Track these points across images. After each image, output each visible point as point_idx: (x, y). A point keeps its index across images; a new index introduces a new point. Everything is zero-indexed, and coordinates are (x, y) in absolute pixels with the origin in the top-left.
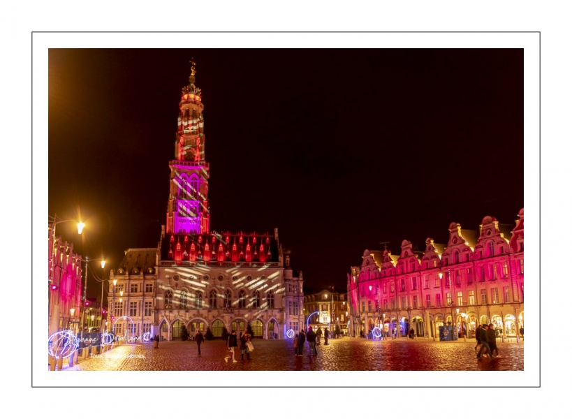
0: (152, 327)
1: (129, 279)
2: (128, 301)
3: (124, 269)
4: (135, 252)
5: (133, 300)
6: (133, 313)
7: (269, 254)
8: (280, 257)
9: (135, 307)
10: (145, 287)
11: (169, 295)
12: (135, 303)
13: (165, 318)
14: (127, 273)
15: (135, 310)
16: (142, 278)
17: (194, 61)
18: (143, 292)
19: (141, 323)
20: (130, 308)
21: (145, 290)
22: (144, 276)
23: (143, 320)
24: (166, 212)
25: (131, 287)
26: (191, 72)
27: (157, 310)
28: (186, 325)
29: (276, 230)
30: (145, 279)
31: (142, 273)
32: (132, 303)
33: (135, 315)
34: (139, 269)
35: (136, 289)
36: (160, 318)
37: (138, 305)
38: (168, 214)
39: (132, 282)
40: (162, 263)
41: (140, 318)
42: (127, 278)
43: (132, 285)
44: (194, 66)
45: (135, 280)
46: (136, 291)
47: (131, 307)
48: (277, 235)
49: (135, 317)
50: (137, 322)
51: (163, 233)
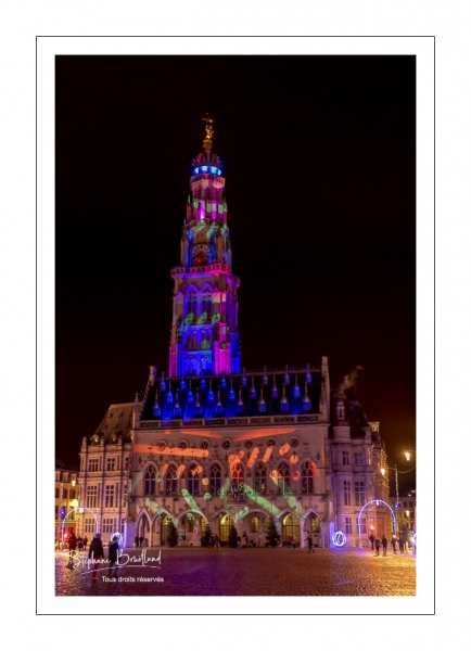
1: (105, 451)
3: (100, 435)
4: (117, 409)
5: (109, 482)
6: (109, 500)
7: (307, 400)
9: (112, 492)
10: (125, 462)
11: (150, 475)
12: (112, 487)
13: (144, 510)
14: (102, 442)
15: (112, 498)
16: (120, 448)
17: (210, 117)
18: (122, 469)
19: (118, 517)
20: (105, 495)
21: (124, 466)
22: (123, 445)
23: (120, 513)
25: (107, 463)
26: (206, 133)
27: (133, 498)
28: (176, 522)
29: (325, 359)
30: (123, 450)
31: (120, 441)
32: (108, 487)
33: (111, 506)
34: (118, 434)
35: (113, 466)
36: (138, 510)
37: (114, 490)
38: (170, 348)
39: (109, 456)
40: (142, 425)
41: (117, 509)
42: (102, 449)
43: (109, 460)
44: (209, 124)
45: (112, 451)
46: (113, 469)
47: (107, 493)
48: (325, 368)
49: (111, 509)
50: (112, 517)
51: (151, 378)
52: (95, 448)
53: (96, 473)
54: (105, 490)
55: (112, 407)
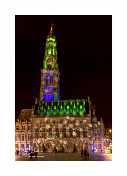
0: (29, 146)
1: (21, 124)
2: (21, 134)
3: (20, 119)
4: (25, 111)
5: (23, 133)
6: (23, 139)
7: (84, 110)
8: (89, 111)
9: (24, 136)
10: (28, 127)
11: (37, 131)
12: (24, 135)
13: (35, 142)
14: (20, 121)
15: (24, 138)
16: (27, 123)
17: (52, 24)
18: (27, 129)
19: (26, 144)
21: (28, 128)
22: (27, 122)
23: (27, 142)
24: (40, 92)
25: (22, 127)
26: (51, 29)
27: (32, 138)
28: (45, 145)
29: (89, 98)
30: (28, 123)
31: (26, 121)
32: (22, 135)
33: (24, 140)
34: (26, 119)
35: (24, 128)
36: (33, 142)
37: (25, 135)
38: (40, 93)
40: (34, 116)
41: (26, 141)
42: (21, 123)
43: (23, 126)
44: (52, 26)
45: (24, 124)
46: (24, 129)
47: (22, 136)
48: (89, 100)
49: (23, 141)
50: (24, 144)
51: (36, 102)
52: (18, 123)
53: (18, 130)
54: (21, 136)
55: (23, 110)
